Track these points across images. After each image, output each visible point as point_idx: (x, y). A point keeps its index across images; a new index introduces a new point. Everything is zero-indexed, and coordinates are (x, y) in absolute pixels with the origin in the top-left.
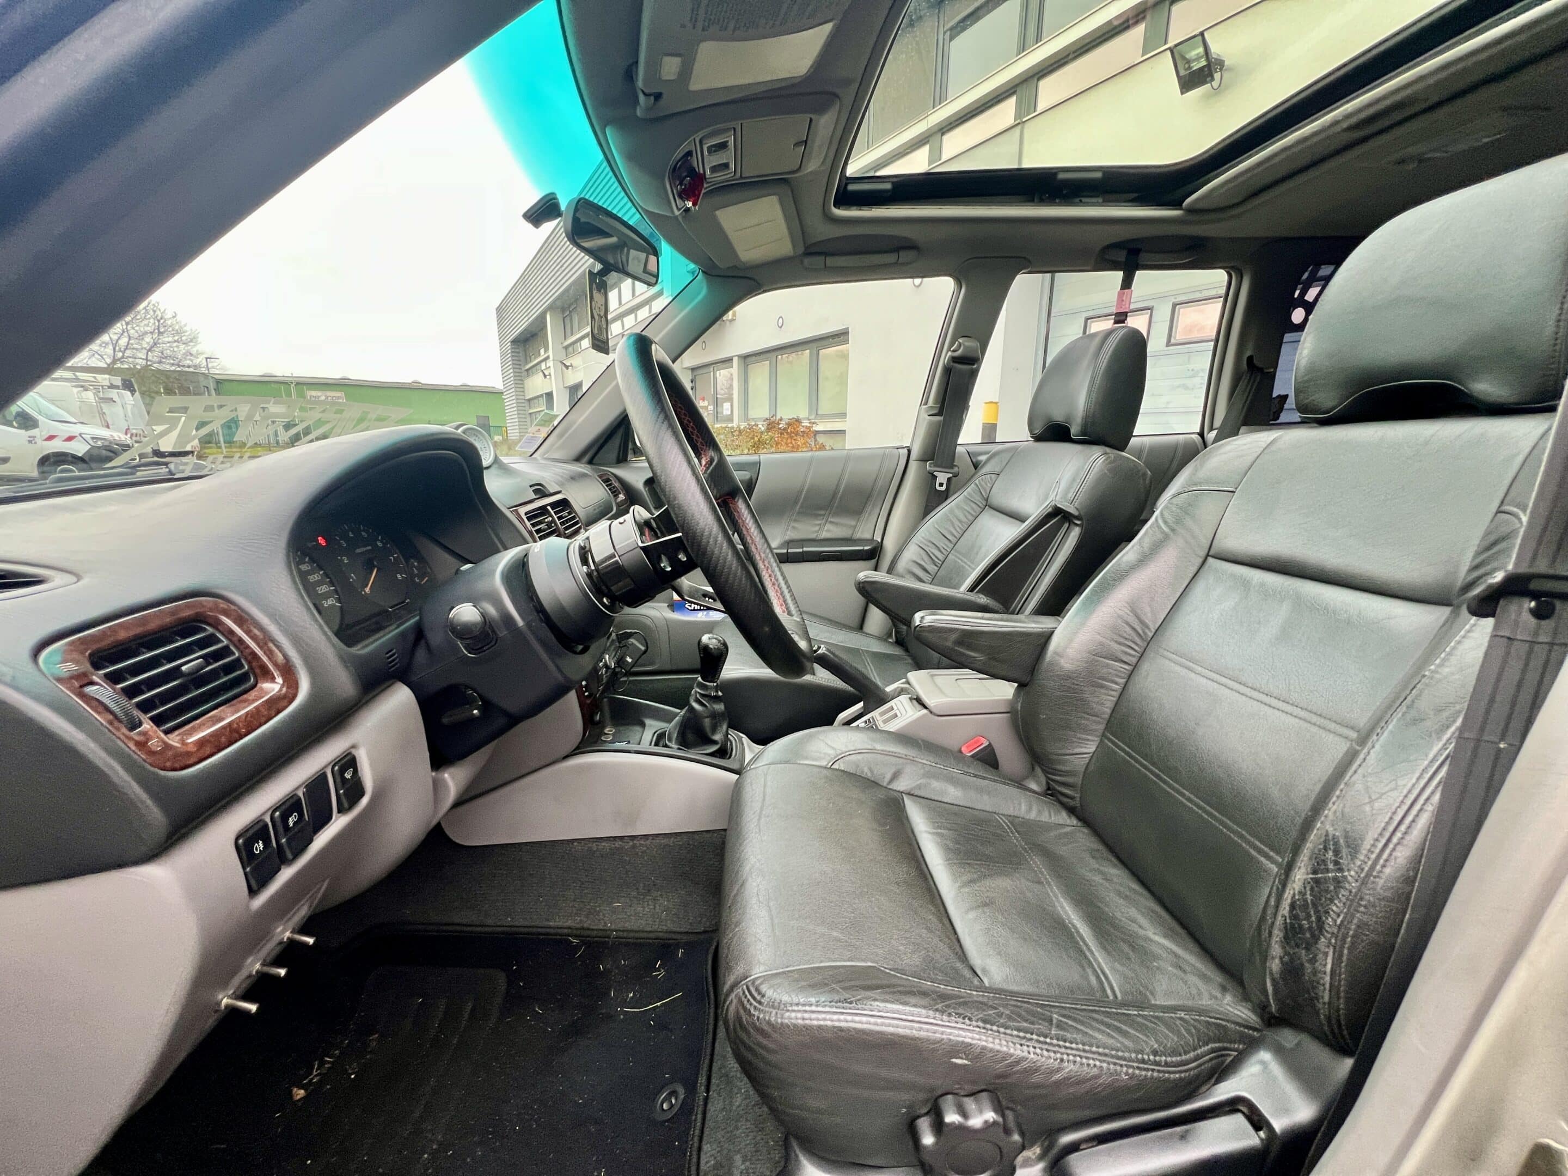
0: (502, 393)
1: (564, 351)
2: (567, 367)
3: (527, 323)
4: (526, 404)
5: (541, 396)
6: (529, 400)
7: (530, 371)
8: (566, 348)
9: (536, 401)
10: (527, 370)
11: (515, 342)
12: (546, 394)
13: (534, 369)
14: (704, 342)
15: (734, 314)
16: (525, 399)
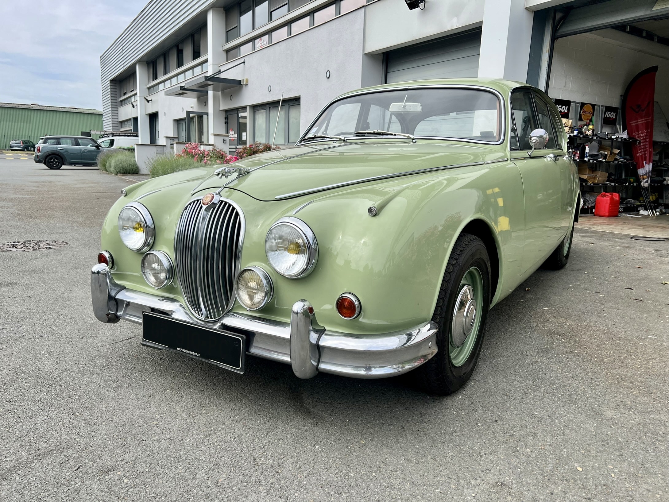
0: (102, 114)
1: (147, 90)
2: (148, 101)
3: (122, 70)
4: (119, 125)
5: (130, 119)
6: (122, 122)
7: (124, 102)
8: (149, 88)
9: (126, 123)
10: (121, 101)
11: (113, 81)
12: (133, 118)
13: (126, 101)
14: (232, 95)
15: (247, 80)
16: (118, 121)
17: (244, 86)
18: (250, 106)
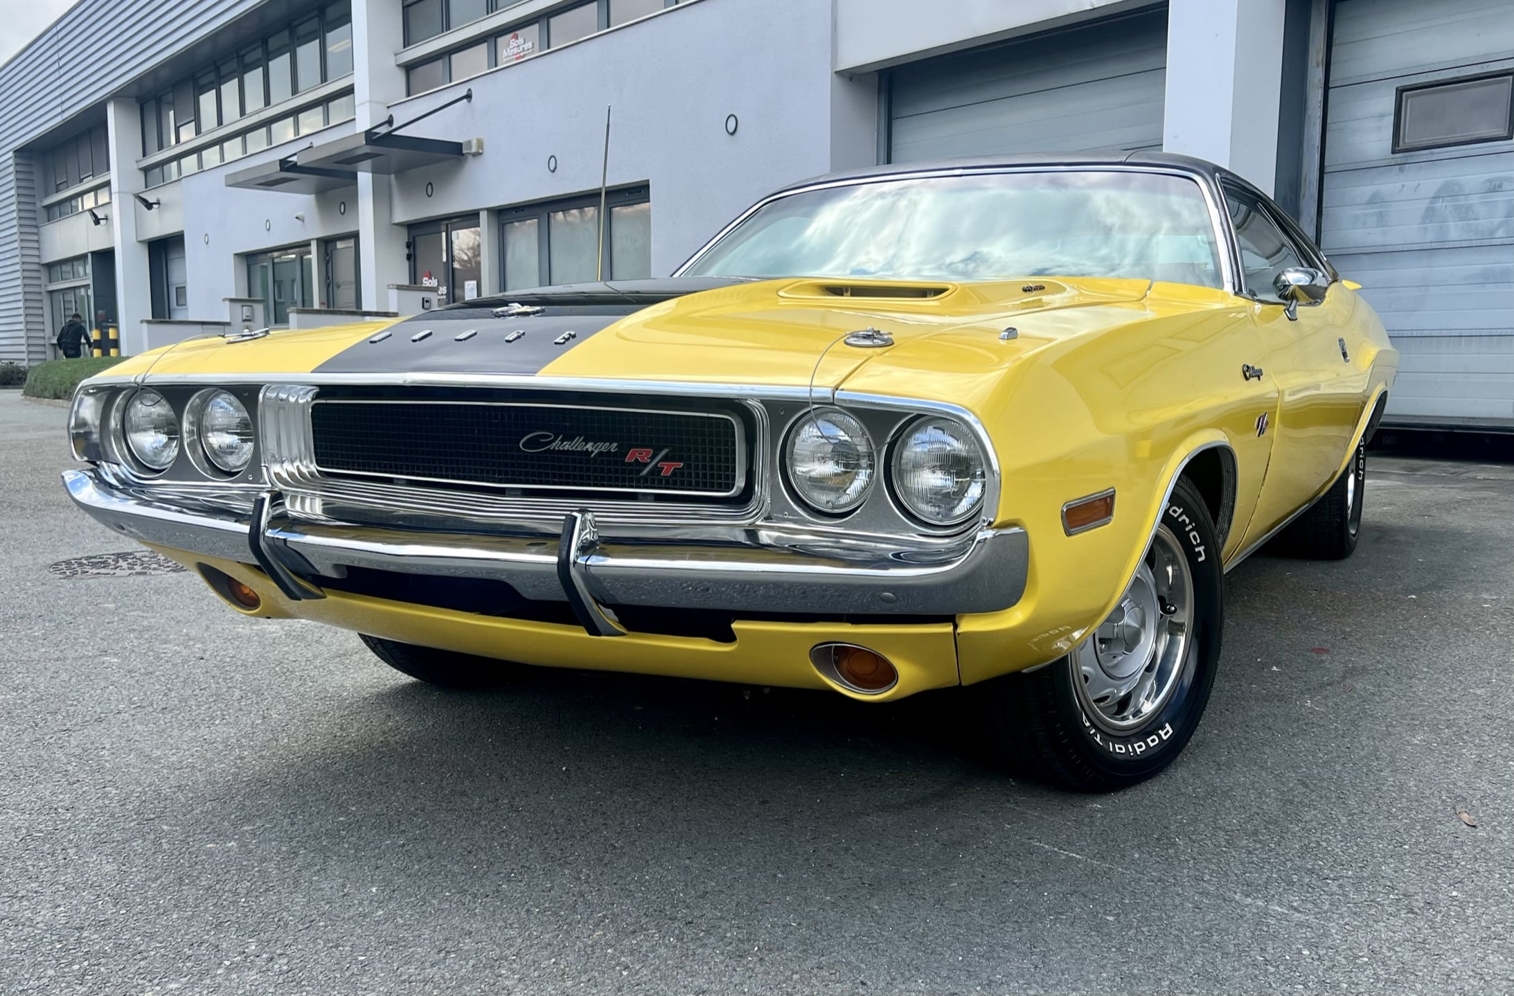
1: (141, 176)
2: (149, 206)
3: (59, 119)
5: (83, 257)
6: (50, 266)
7: (58, 210)
8: (146, 170)
9: (66, 268)
10: (48, 208)
11: (25, 153)
12: (93, 253)
13: (67, 207)
14: (430, 184)
15: (480, 144)
16: (39, 264)
17: (470, 157)
18: (488, 210)
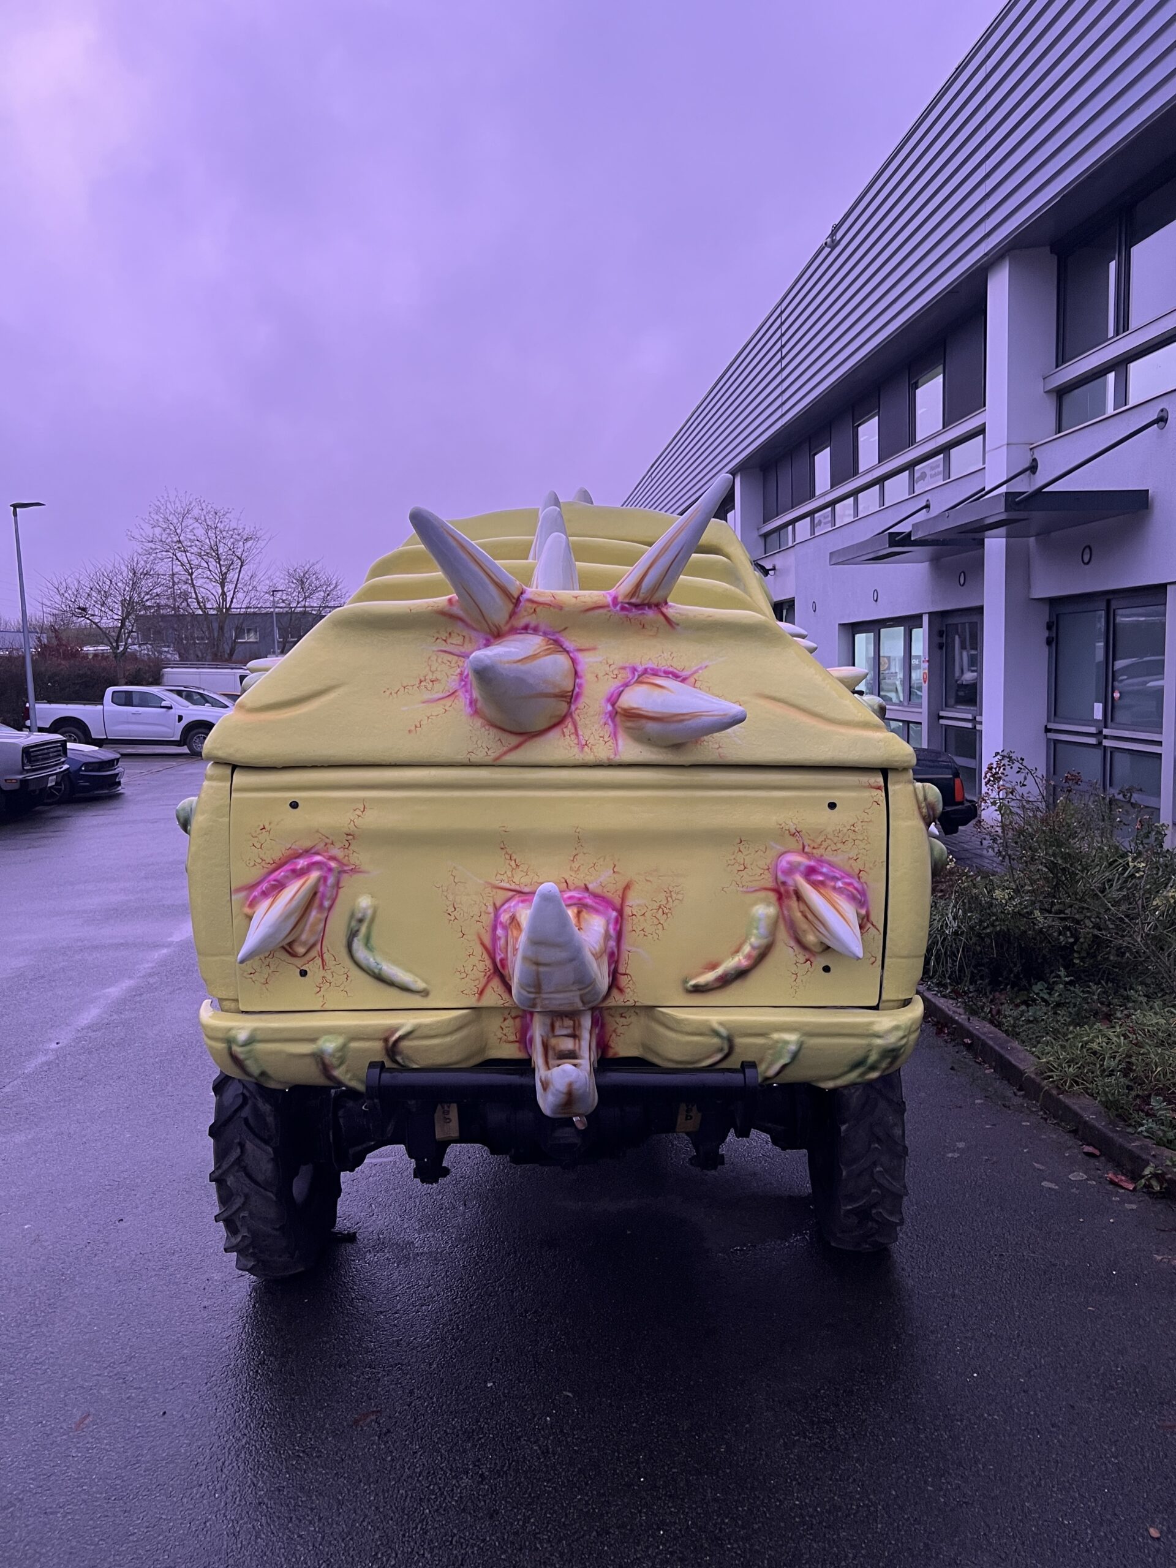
1: (761, 542)
2: (766, 572)
8: (765, 536)
14: (1089, 548)
